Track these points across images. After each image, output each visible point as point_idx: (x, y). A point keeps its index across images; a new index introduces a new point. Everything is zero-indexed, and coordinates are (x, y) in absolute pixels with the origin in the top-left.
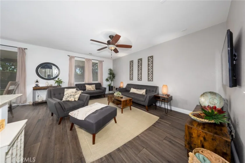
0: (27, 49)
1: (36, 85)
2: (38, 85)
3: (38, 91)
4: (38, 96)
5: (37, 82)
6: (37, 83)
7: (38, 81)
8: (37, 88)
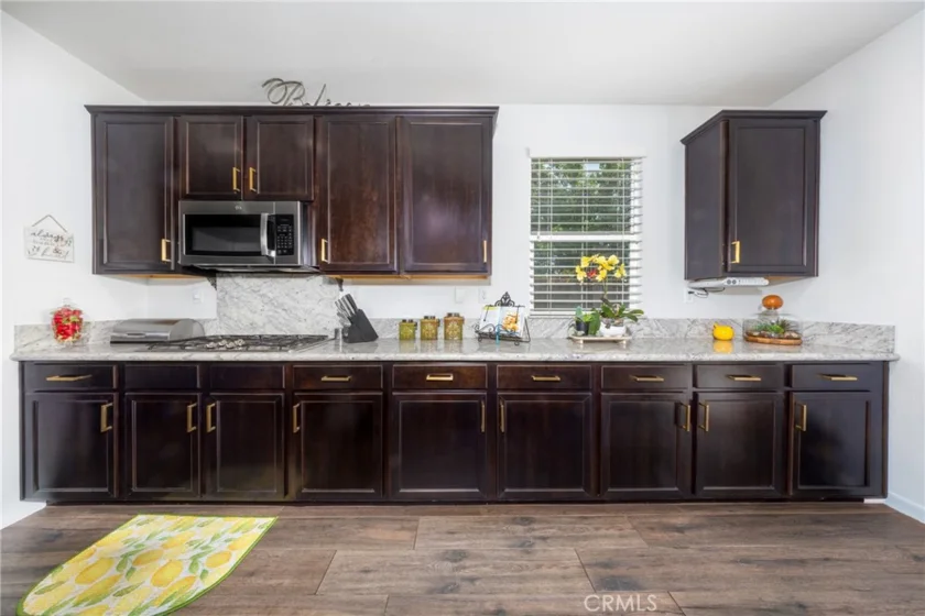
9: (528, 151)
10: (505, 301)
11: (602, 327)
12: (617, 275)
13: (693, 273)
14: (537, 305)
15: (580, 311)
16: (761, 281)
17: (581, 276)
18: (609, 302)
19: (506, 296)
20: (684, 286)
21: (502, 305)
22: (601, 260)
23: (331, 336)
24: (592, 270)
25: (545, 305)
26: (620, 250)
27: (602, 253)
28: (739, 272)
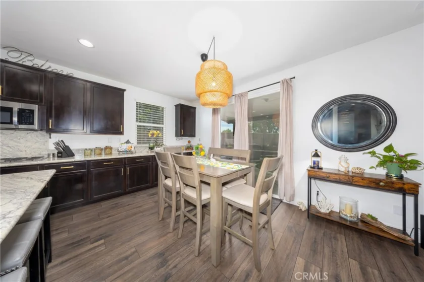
0: (294, 78)
1: (314, 163)
2: (318, 166)
3: (318, 182)
4: (318, 194)
5: (316, 155)
6: (316, 159)
7: (319, 154)
8: (316, 174)
9: (135, 99)
10: (128, 142)
11: (155, 148)
12: (159, 135)
13: (177, 136)
14: (138, 143)
15: (150, 145)
16: (187, 138)
17: (150, 136)
18: (158, 142)
19: (128, 141)
20: (175, 138)
21: (127, 143)
22: (155, 132)
23: (46, 156)
24: (153, 135)
25: (140, 143)
26: (161, 129)
27: (155, 130)
28: (183, 136)
